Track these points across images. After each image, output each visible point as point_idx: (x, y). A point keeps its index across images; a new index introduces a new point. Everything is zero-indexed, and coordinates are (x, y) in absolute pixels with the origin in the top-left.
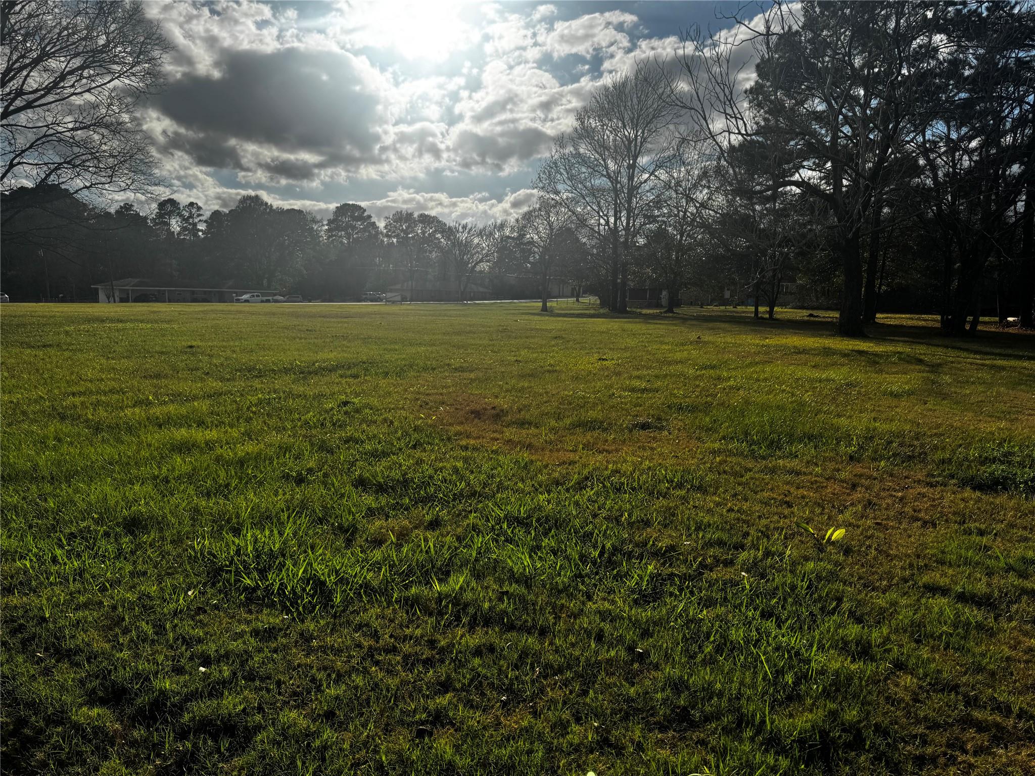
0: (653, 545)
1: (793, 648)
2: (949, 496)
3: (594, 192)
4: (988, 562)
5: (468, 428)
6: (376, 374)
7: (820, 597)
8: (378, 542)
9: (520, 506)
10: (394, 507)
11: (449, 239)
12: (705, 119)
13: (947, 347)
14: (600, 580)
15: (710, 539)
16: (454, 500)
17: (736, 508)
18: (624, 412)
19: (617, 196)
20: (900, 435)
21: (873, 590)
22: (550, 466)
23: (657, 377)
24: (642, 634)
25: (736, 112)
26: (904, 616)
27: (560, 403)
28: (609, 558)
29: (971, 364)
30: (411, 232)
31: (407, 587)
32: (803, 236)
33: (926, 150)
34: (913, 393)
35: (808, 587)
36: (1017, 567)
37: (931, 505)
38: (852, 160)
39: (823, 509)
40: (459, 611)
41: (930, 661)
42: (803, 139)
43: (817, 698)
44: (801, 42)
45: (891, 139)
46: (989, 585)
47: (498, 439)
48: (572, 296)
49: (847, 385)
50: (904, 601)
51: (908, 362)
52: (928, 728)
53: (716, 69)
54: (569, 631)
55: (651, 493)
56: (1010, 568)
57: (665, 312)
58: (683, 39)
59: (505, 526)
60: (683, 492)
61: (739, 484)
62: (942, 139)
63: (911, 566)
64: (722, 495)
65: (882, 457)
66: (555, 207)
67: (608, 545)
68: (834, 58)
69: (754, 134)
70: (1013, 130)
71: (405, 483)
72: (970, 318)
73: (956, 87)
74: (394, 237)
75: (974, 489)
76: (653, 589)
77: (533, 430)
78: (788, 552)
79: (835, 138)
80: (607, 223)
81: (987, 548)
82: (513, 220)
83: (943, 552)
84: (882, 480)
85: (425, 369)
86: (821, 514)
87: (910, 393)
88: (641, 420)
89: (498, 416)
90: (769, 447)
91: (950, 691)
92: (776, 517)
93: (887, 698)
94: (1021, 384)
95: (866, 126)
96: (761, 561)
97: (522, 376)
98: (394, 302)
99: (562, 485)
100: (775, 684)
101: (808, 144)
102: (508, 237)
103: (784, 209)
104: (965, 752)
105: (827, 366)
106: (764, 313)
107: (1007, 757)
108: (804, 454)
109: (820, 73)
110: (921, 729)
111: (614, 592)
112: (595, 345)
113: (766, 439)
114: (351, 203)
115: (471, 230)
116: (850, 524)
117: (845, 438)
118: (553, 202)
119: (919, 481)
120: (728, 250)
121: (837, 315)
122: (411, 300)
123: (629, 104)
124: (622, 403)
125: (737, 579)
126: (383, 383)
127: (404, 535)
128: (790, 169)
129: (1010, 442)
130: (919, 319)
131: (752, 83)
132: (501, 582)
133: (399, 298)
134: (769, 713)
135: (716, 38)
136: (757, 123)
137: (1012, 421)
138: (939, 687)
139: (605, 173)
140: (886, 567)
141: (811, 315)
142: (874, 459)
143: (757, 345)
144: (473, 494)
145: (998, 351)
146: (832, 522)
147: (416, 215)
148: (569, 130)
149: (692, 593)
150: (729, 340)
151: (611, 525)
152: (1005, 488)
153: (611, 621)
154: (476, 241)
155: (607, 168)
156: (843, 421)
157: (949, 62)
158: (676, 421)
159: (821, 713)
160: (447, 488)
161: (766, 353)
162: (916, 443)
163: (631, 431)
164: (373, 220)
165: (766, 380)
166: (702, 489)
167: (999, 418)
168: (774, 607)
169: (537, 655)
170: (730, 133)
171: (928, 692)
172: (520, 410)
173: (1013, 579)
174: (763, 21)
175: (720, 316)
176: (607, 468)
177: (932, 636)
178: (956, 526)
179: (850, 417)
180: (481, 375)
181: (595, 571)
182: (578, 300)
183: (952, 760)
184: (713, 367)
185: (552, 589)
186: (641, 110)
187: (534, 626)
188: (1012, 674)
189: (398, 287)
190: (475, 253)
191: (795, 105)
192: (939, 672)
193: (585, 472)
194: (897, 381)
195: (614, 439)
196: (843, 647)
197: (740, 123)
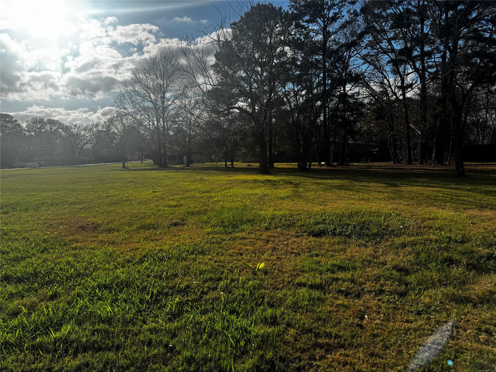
0: (179, 287)
1: (244, 327)
2: (304, 241)
3: (145, 109)
4: (320, 268)
5: (77, 236)
6: (20, 210)
7: (255, 298)
8: (15, 314)
9: (106, 278)
10: (28, 290)
11: (66, 132)
12: (194, 77)
13: (300, 176)
14: (151, 311)
15: (206, 278)
16: (67, 280)
17: (218, 260)
18: (166, 218)
19: (157, 111)
20: (284, 216)
21: (277, 290)
22: (124, 253)
23: (182, 199)
24: (172, 336)
25: (208, 75)
26: (290, 300)
27: (131, 217)
28: (156, 298)
29: (310, 182)
30: (43, 129)
31: (34, 339)
32: (242, 131)
33: (286, 94)
34: (289, 197)
35: (250, 294)
36: (330, 269)
37: (298, 246)
38: (258, 98)
39: (256, 254)
40: (67, 347)
41: (301, 319)
42: (238, 88)
43: (255, 350)
44: (233, 46)
45: (272, 89)
46: (321, 279)
47: (95, 241)
48: (139, 160)
49: (264, 195)
50: (289, 293)
51: (287, 184)
52: (301, 353)
53: (197, 55)
54: (133, 344)
55: (178, 259)
56: (328, 270)
57: (186, 166)
58: (181, 40)
59: (97, 291)
60: (194, 256)
61: (220, 248)
62: (292, 90)
63: (291, 275)
64: (212, 255)
65: (278, 227)
66: (125, 116)
67: (155, 291)
68: (247, 54)
69: (217, 85)
70: (317, 87)
71: (36, 274)
72: (308, 163)
73: (295, 69)
74: (33, 131)
75: (313, 236)
76: (179, 310)
77: (116, 234)
78: (241, 278)
79: (251, 88)
80: (153, 124)
81: (319, 262)
82: (103, 122)
83: (303, 267)
84: (279, 237)
85: (52, 205)
86: (255, 257)
87: (288, 197)
88: (174, 221)
89: (96, 227)
90: (232, 228)
91: (309, 333)
92: (236, 262)
93: (284, 343)
94: (327, 190)
95: (263, 84)
96: (229, 285)
97: (110, 204)
98: (34, 167)
99: (131, 262)
100: (236, 348)
101: (240, 91)
102: (101, 131)
103: (233, 119)
104: (316, 360)
105: (256, 188)
106: (229, 165)
107: (332, 358)
108: (247, 229)
109: (242, 60)
110: (298, 354)
111: (158, 316)
112: (151, 185)
113: (230, 224)
114: (3, 113)
115: (79, 127)
116: (267, 260)
117: (263, 220)
118: (124, 114)
119: (293, 236)
120: (211, 137)
121: (258, 164)
122: (45, 166)
123: (159, 68)
124: (164, 214)
125: (218, 296)
126: (24, 215)
127: (33, 307)
128: (234, 102)
129: (325, 214)
130: (290, 165)
131: (214, 63)
132: (94, 324)
133: (37, 165)
134: (234, 364)
135: (196, 40)
136: (218, 81)
137: (325, 205)
138: (304, 332)
139: (149, 100)
140: (282, 278)
141: (249, 165)
142: (275, 228)
143: (227, 180)
144: (79, 275)
145: (319, 176)
146: (259, 260)
147: (45, 120)
148: (129, 79)
149: (197, 308)
150: (215, 178)
151: (157, 280)
152: (324, 235)
153: (156, 333)
154: (83, 133)
155: (150, 98)
156: (263, 212)
157: (292, 58)
158: (191, 220)
159: (256, 357)
160: (62, 274)
161: (231, 184)
162: (291, 219)
163: (169, 228)
164: (18, 123)
165: (231, 196)
166: (203, 253)
167: (321, 205)
168: (235, 307)
169: (114, 362)
170: (206, 84)
171: (300, 335)
172: (108, 223)
173: (330, 275)
174: (216, 35)
175: (211, 167)
176: (156, 250)
177: (301, 307)
178: (308, 254)
179: (265, 210)
180: (86, 205)
181: (148, 307)
182: (142, 162)
183: (311, 366)
184: (208, 192)
185: (123, 323)
186: (165, 71)
187: (113, 346)
188: (331, 318)
189: (37, 159)
190: (83, 140)
191: (233, 73)
192: (304, 324)
193: (144, 253)
194: (284, 192)
195: (161, 232)
196: (265, 321)
197: (210, 80)
